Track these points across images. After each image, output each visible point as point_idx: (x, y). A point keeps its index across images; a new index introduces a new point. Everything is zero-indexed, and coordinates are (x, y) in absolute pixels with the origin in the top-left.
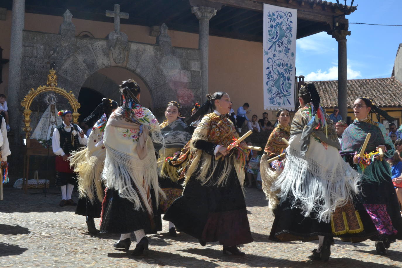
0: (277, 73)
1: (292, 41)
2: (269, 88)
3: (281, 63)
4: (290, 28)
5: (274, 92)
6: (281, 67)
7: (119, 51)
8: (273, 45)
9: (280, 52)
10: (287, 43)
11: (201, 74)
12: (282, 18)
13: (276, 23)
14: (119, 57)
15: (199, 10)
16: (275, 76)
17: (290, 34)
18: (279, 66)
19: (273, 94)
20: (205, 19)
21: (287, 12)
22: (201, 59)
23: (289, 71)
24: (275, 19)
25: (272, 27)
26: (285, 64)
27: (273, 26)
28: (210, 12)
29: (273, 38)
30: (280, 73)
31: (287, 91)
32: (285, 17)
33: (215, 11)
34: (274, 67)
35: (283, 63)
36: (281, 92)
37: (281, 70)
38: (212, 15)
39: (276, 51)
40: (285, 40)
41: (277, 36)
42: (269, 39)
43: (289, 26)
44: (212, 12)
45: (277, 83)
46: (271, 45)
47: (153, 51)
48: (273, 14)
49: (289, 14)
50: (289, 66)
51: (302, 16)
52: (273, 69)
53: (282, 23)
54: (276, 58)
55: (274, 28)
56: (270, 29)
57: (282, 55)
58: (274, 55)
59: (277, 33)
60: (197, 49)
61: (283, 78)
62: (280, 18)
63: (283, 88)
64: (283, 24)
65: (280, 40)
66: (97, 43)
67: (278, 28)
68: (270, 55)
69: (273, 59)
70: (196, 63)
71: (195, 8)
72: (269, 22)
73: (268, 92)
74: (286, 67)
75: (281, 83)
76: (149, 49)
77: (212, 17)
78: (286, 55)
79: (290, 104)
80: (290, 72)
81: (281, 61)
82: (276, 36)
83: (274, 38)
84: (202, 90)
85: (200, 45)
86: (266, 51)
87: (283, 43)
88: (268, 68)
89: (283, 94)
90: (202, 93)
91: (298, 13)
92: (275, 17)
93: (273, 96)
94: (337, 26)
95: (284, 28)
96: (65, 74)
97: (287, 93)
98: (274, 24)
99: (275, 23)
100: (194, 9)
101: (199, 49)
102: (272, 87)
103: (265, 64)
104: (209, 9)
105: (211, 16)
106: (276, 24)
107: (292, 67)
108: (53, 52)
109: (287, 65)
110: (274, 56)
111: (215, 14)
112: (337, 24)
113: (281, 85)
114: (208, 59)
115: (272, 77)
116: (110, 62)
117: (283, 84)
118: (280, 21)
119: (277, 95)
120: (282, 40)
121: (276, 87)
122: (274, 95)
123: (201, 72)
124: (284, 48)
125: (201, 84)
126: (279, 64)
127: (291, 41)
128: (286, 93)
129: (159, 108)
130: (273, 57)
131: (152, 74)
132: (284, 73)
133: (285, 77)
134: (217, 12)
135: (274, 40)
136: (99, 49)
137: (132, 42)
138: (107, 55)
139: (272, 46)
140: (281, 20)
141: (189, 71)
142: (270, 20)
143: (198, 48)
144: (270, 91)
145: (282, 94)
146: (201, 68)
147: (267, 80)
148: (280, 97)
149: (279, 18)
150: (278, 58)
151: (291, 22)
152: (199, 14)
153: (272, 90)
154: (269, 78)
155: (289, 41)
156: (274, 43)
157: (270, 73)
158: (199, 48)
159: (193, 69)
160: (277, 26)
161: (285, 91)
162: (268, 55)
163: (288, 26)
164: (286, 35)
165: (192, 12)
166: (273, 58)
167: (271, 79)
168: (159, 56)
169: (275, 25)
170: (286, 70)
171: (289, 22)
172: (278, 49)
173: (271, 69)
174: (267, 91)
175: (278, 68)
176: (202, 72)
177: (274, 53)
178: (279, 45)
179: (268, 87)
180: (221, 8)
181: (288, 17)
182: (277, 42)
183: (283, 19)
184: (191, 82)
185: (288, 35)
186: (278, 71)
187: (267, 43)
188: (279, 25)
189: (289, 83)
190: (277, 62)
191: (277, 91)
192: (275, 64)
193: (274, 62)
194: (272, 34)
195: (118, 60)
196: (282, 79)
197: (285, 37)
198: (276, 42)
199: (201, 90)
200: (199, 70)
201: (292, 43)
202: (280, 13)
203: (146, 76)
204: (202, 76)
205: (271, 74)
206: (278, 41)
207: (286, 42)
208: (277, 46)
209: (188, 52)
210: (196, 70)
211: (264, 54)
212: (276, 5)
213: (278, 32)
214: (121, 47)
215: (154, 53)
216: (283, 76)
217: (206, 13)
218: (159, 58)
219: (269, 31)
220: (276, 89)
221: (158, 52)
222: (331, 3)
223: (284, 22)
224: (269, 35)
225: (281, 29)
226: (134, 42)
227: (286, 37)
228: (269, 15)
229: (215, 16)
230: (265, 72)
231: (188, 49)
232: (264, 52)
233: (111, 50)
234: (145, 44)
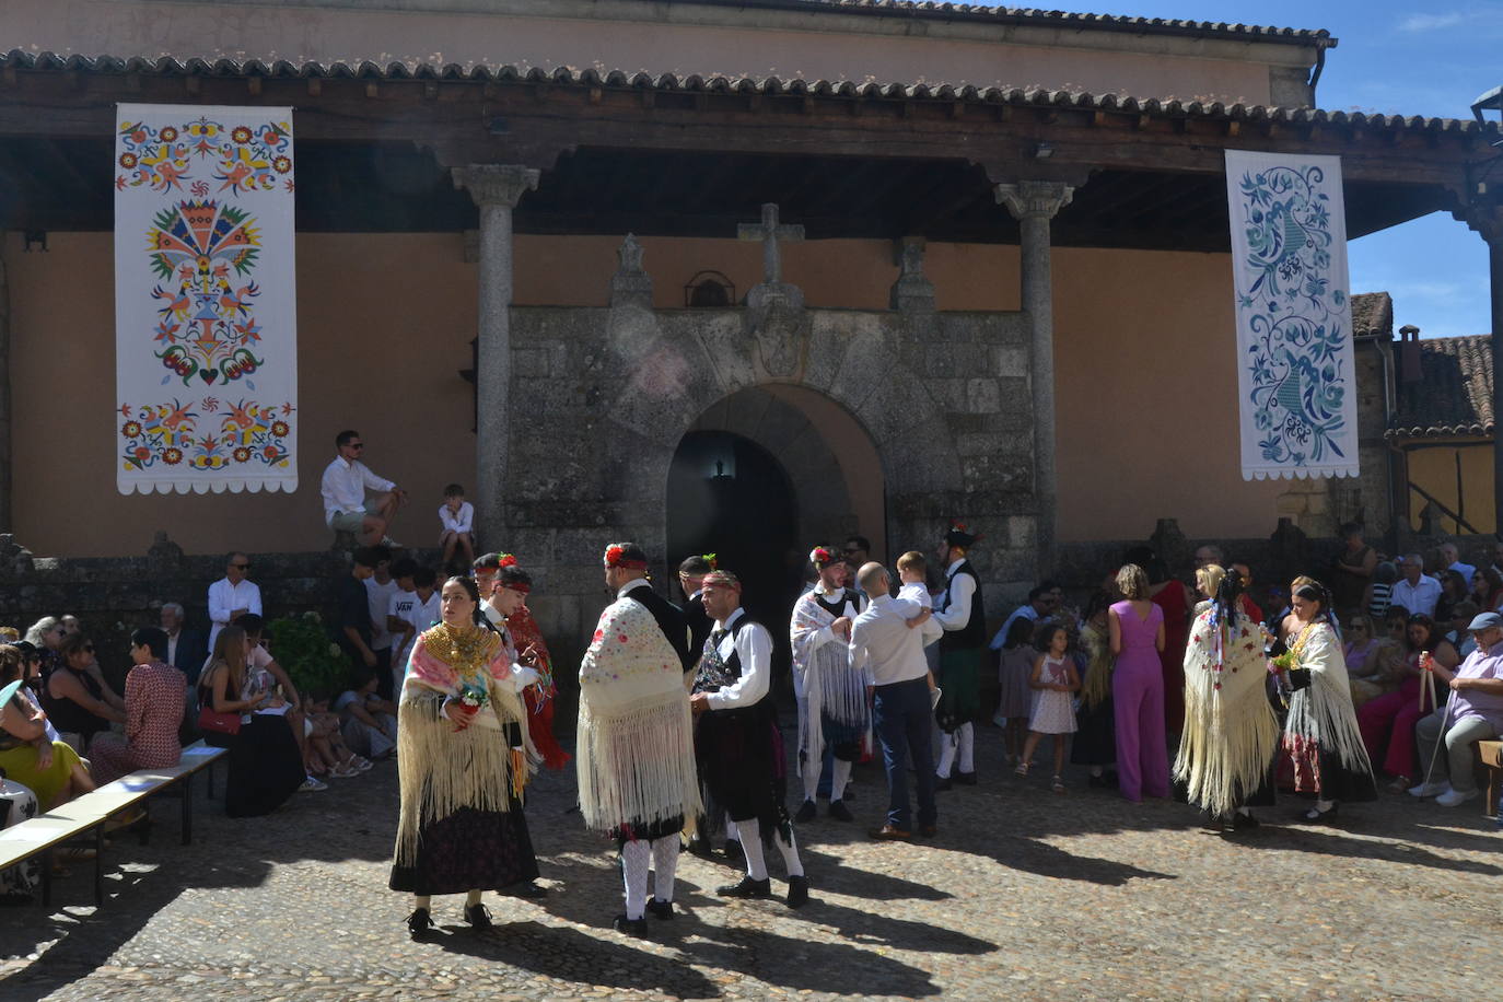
0: (1286, 361)
1: (1332, 254)
2: (1261, 409)
3: (1296, 329)
4: (1321, 217)
5: (1276, 423)
6: (1300, 340)
7: (779, 338)
8: (1267, 275)
9: (1292, 293)
10: (1316, 264)
11: (1029, 388)
12: (1291, 187)
13: (1271, 204)
14: (780, 356)
15: (1018, 192)
16: (1280, 372)
17: (1323, 236)
18: (1292, 338)
19: (1276, 429)
20: (1038, 219)
21: (1304, 168)
22: (1028, 338)
23: (1330, 350)
24: (1266, 195)
25: (1258, 218)
26: (1314, 329)
27: (1260, 214)
28: (1053, 197)
29: (1263, 254)
30: (1297, 359)
31: (1326, 416)
32: (1300, 182)
33: (1069, 191)
34: (1273, 343)
35: (1306, 326)
36: (1305, 420)
37: (1300, 350)
38: (1060, 202)
39: (1279, 293)
40: (1305, 255)
41: (1278, 244)
42: (1251, 255)
43: (1317, 208)
44: (1058, 193)
45: (1286, 393)
46: (1259, 276)
47: (881, 328)
48: (1261, 180)
49: (1315, 173)
50: (1328, 333)
51: (1356, 174)
52: (1272, 350)
53: (1291, 202)
54: (1277, 316)
55: (1264, 222)
56: (1251, 226)
57: (1301, 302)
58: (1272, 306)
59: (1276, 234)
60: (1015, 312)
61: (1309, 373)
62: (1285, 188)
63: (1309, 405)
64: (1295, 207)
65: (1288, 258)
66: (715, 321)
67: (1279, 222)
68: (1260, 307)
69: (1269, 320)
70: (1014, 352)
71: (1005, 188)
72: (1249, 203)
73: (1257, 424)
74: (1315, 340)
75: (1303, 390)
76: (869, 325)
77: (1060, 208)
78: (1314, 301)
79: (1341, 455)
80: (1334, 353)
81: (1296, 322)
82: (1273, 247)
83: (1269, 254)
84: (1035, 433)
85: (1025, 297)
86: (1245, 294)
87: (1300, 264)
88: (1254, 349)
89: (1312, 424)
90: (1036, 440)
91: (1344, 165)
92: (1266, 187)
93: (1274, 434)
94: (1481, 195)
95: (1301, 217)
96: (627, 418)
97: (1327, 421)
98: (1265, 210)
99: (1266, 203)
100: (1002, 190)
101: (1024, 311)
102: (1271, 408)
103: (1245, 337)
104: (1048, 188)
105: (1052, 207)
106: (1270, 210)
107: (1339, 336)
108: (591, 357)
109: (1320, 332)
110: (1272, 310)
111: (1070, 200)
112: (1482, 188)
113: (1302, 395)
114: (1050, 336)
115: (1267, 376)
116: (755, 373)
117: (1309, 393)
118: (1283, 199)
119: (1290, 429)
120: (1296, 256)
121: (1286, 406)
122: (1279, 432)
123: (1029, 380)
124: (1307, 281)
125: (1032, 415)
126: (1291, 331)
127: (1327, 256)
128: (1322, 422)
129: (903, 497)
130: (1268, 311)
131: (879, 398)
132: (1312, 358)
133: (1317, 370)
134: (1074, 194)
135: (1268, 259)
136: (722, 338)
137: (816, 309)
138: (743, 350)
139: (1263, 276)
140: (1289, 194)
141: (993, 380)
142: (1250, 198)
143: (1019, 309)
144: (1264, 419)
145: (1308, 426)
146: (1031, 365)
147: (1254, 387)
148: (1302, 437)
149: (1280, 188)
150: (1289, 312)
151: (1323, 197)
152: (1018, 206)
153: (1271, 416)
154: (1258, 379)
155: (1321, 258)
156: (1270, 268)
157: (1262, 362)
158: (1022, 308)
159: (1005, 372)
160: (1275, 213)
161: (1320, 416)
162: (1250, 306)
163: (1313, 211)
164: (1308, 238)
165: (998, 202)
166: (1269, 315)
167: (1264, 381)
168: (898, 341)
169: (1269, 213)
170: (1316, 349)
171: (1314, 198)
172: (1283, 285)
173: (1263, 350)
174: (1254, 421)
175: (1289, 346)
176: (1033, 377)
177: (1270, 299)
178: (1288, 274)
179: (1255, 409)
180: (1086, 180)
181: (1311, 182)
182: (1280, 265)
183: (1294, 189)
184: (999, 413)
185: (1316, 239)
186: (1289, 356)
187: (1246, 268)
188: (1281, 212)
189: (1332, 389)
190: (1284, 326)
191: (1290, 416)
192: (1276, 333)
193: (1274, 328)
194: (1260, 241)
195: (778, 365)
196: (1304, 378)
197: (1305, 246)
198: (1275, 263)
199: (1032, 433)
200: (1022, 374)
201: (1331, 261)
202: (1281, 172)
203: (861, 407)
204: (1033, 392)
205: (1266, 366)
206: (1282, 259)
207: (1310, 262)
208: (1279, 275)
209: (988, 322)
210: (1015, 374)
211: (1238, 305)
212: (1267, 150)
213: (1282, 232)
214: (783, 327)
215: (884, 334)
216: (1309, 369)
217: (1037, 200)
218: (899, 348)
219: (1249, 233)
220: (1285, 411)
221: (894, 330)
222: (1455, 124)
223: (1297, 199)
224: (1252, 244)
225: (1289, 222)
226: (822, 309)
227: (1310, 244)
228: (1248, 184)
229: (1070, 205)
230: (1245, 361)
231: (987, 313)
232: (1237, 298)
233: (756, 338)
234: (855, 310)
